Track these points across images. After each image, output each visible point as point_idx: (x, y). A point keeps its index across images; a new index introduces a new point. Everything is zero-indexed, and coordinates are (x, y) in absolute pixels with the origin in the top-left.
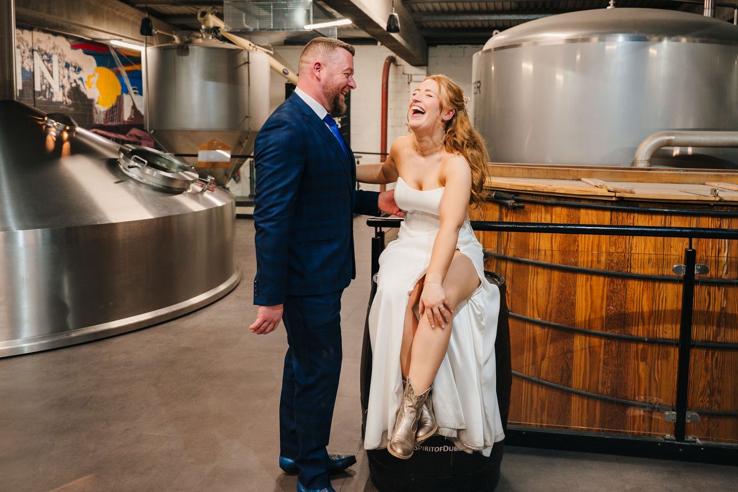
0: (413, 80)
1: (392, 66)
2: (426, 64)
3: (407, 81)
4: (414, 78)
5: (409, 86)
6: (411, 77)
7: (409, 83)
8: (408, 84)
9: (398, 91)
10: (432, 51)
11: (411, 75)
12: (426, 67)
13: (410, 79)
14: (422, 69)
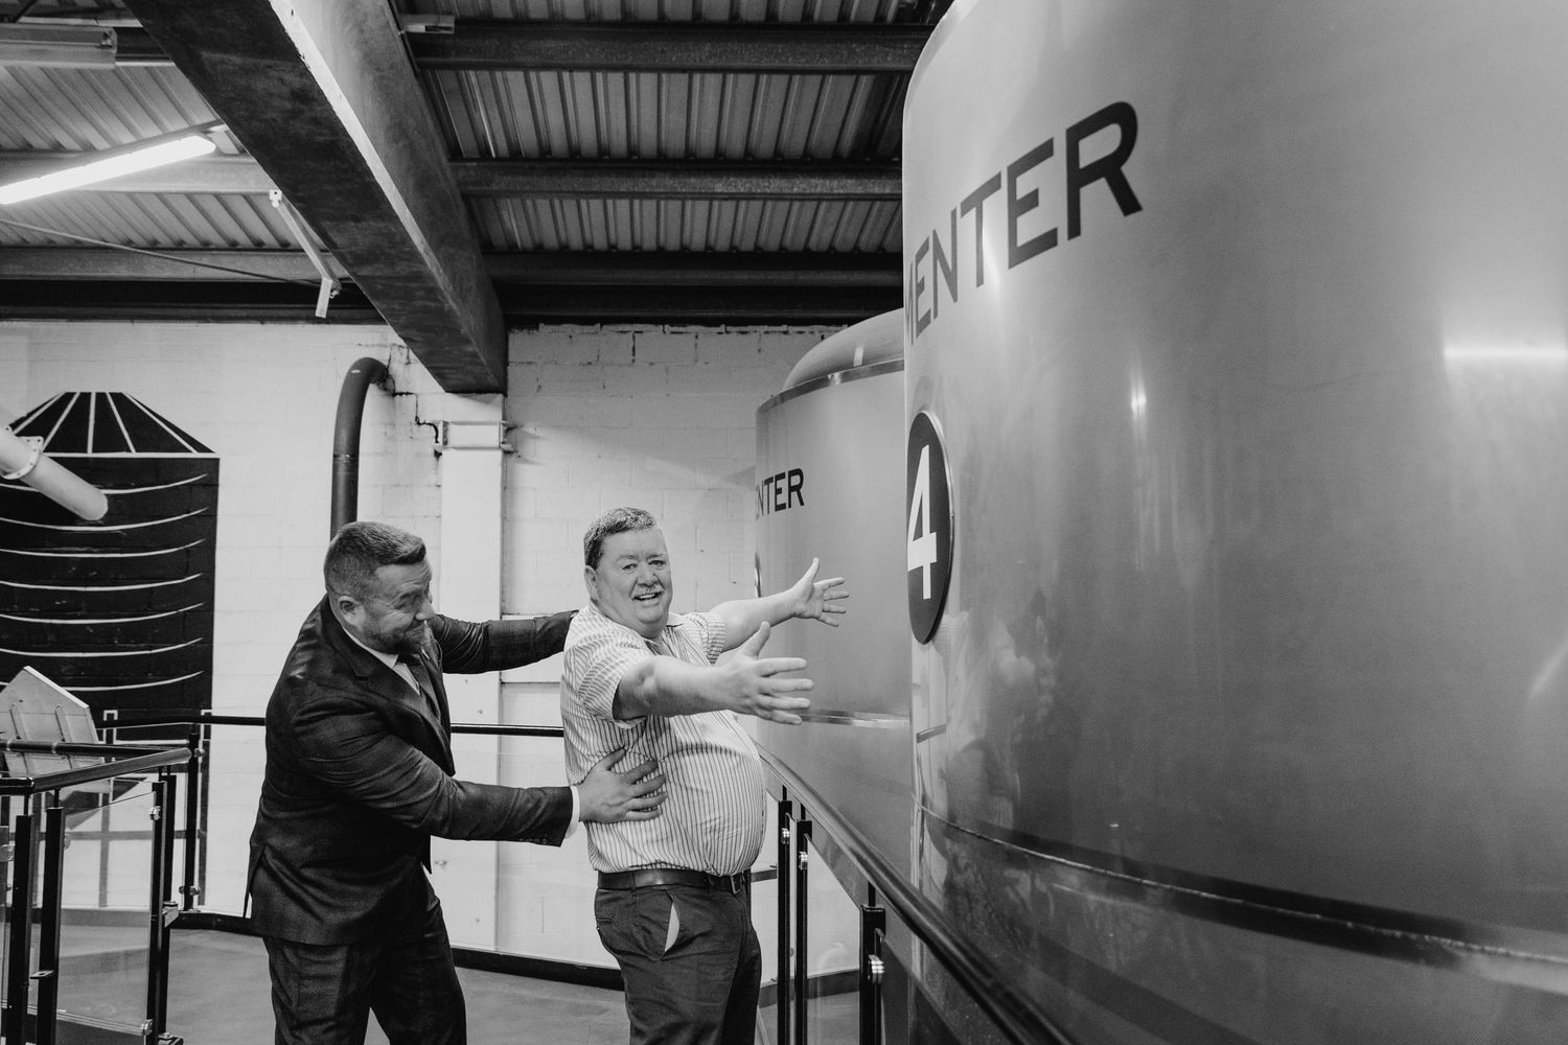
0: (452, 441)
1: (373, 392)
2: (502, 389)
3: (430, 447)
4: (457, 435)
5: (437, 467)
6: (445, 431)
7: (438, 455)
8: (433, 459)
9: (397, 485)
10: (520, 344)
11: (445, 424)
12: (500, 397)
13: (440, 439)
14: (488, 402)
